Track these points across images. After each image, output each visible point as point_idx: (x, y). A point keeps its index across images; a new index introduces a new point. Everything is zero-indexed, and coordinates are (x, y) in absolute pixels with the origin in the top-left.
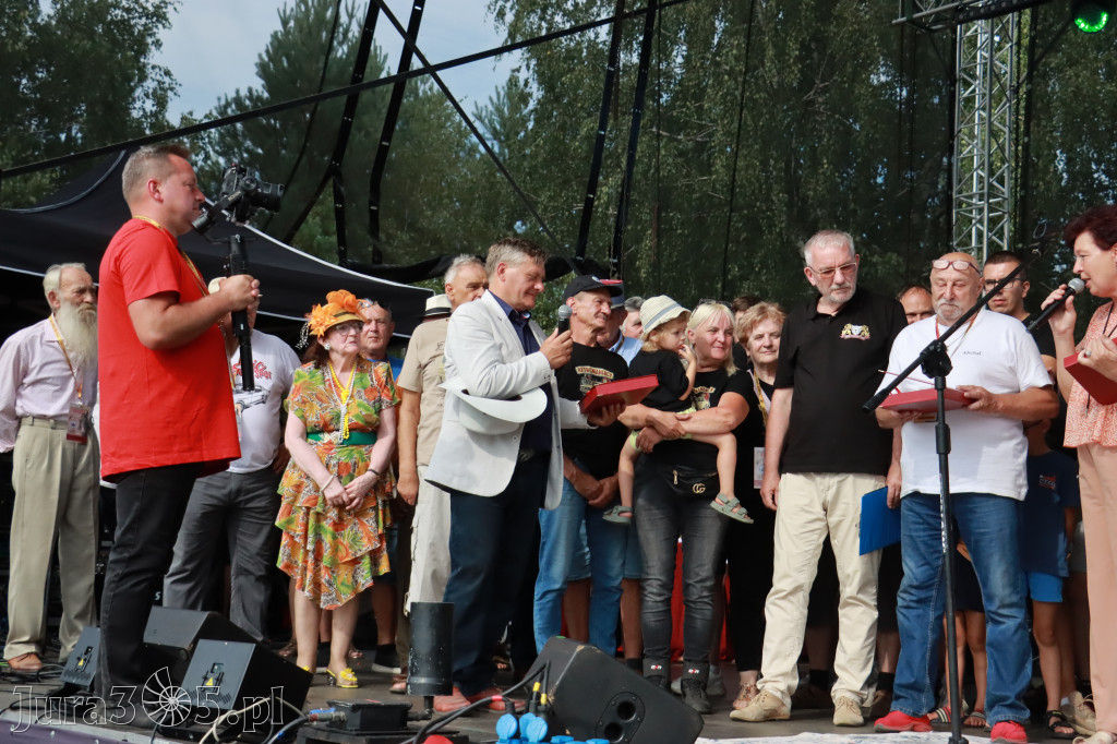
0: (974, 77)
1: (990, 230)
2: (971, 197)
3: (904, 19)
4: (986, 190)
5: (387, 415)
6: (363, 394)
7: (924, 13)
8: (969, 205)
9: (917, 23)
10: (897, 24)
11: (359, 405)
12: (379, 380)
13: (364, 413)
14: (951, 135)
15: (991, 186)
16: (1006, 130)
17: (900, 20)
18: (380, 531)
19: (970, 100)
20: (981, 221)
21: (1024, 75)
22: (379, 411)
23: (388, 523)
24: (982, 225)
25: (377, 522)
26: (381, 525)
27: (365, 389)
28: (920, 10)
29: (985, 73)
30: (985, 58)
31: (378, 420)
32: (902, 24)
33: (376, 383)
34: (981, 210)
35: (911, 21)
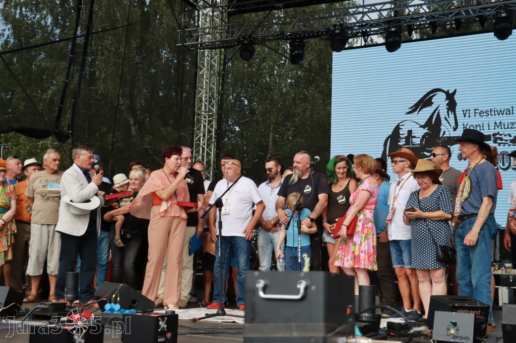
0: (204, 67)
1: (208, 125)
2: (201, 112)
3: (181, 44)
4: (207, 110)
5: (13, 203)
6: (4, 195)
7: (188, 44)
8: (201, 114)
9: (185, 46)
10: (178, 46)
11: (3, 199)
12: (10, 190)
13: (5, 201)
14: (195, 88)
15: (209, 108)
16: (215, 88)
17: (179, 45)
18: (9, 244)
19: (203, 75)
20: (205, 121)
21: (222, 68)
22: (10, 201)
23: (13, 241)
24: (206, 122)
25: (7, 241)
26: (9, 242)
27: (5, 193)
28: (186, 42)
29: (208, 65)
30: (208, 60)
31: (10, 204)
32: (180, 46)
33: (9, 191)
34: (205, 117)
35: (183, 45)
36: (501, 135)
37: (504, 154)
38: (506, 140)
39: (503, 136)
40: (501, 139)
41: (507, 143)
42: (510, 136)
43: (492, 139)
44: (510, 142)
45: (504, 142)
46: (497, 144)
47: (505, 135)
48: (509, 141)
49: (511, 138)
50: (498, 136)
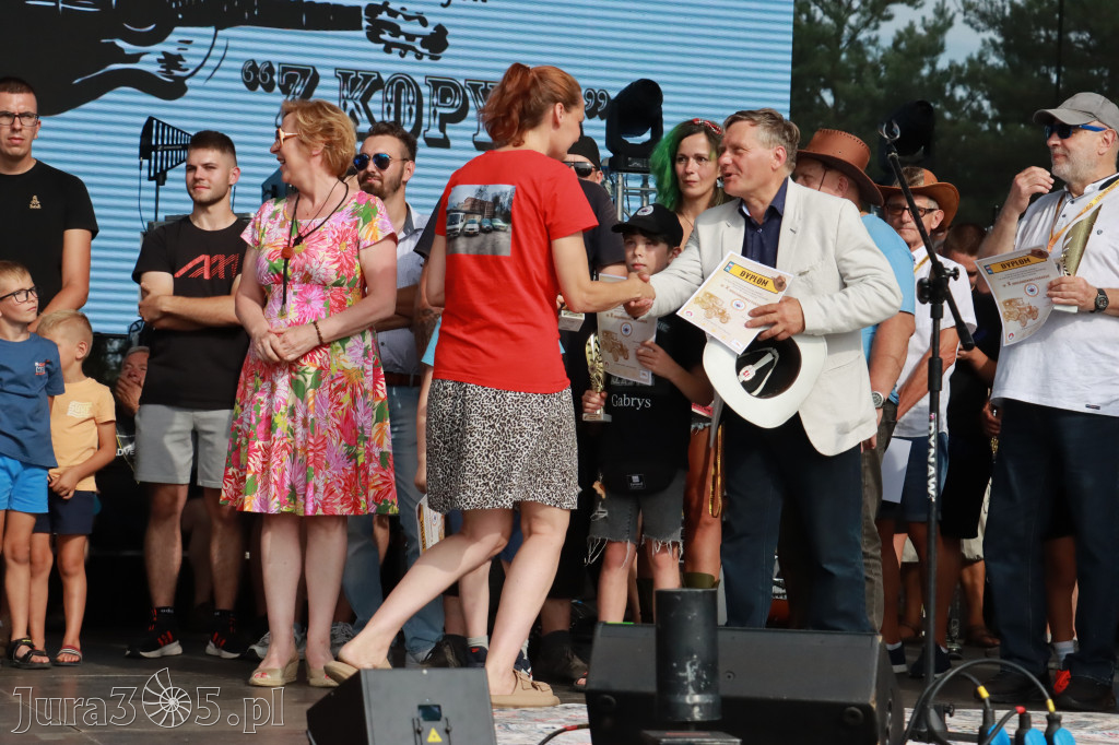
36: (393, 13)
37: (400, 86)
38: (411, 37)
39: (400, 17)
40: (396, 31)
41: (413, 49)
42: (424, 23)
43: (365, 24)
44: (423, 45)
45: (402, 39)
46: (382, 46)
47: (408, 18)
48: (418, 40)
49: (429, 30)
50: (384, 16)
